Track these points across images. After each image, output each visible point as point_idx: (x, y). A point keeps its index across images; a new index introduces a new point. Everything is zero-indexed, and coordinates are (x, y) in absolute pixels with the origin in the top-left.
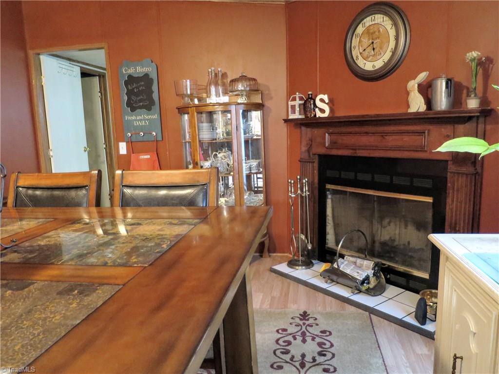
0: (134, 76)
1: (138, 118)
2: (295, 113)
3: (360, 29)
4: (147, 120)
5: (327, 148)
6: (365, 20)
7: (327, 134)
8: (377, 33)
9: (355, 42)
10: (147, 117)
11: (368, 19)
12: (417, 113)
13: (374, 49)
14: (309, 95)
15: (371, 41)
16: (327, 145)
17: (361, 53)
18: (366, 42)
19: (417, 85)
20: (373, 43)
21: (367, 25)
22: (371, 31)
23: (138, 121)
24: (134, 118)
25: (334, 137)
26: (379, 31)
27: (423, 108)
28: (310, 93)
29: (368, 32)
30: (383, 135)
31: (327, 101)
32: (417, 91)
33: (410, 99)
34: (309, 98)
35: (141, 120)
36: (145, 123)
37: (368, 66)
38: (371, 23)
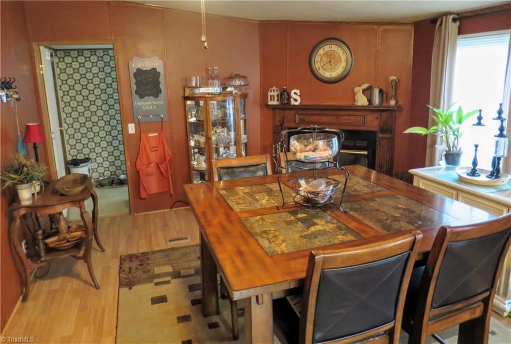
0: (143, 69)
1: (147, 103)
2: (274, 100)
3: (321, 52)
4: (155, 105)
5: (297, 124)
6: (325, 47)
7: (297, 115)
8: (333, 56)
9: (318, 58)
10: (155, 103)
11: (328, 46)
12: (363, 106)
13: (331, 65)
14: (284, 89)
15: (329, 60)
16: (297, 121)
17: (322, 67)
18: (325, 59)
19: (361, 90)
20: (330, 61)
21: (327, 50)
22: (329, 54)
23: (147, 106)
24: (143, 103)
25: (302, 117)
26: (335, 55)
27: (366, 103)
28: (285, 88)
29: (327, 54)
30: (338, 116)
31: (299, 94)
32: (361, 93)
33: (357, 97)
34: (284, 91)
35: (149, 105)
36: (153, 107)
37: (327, 75)
38: (329, 49)
